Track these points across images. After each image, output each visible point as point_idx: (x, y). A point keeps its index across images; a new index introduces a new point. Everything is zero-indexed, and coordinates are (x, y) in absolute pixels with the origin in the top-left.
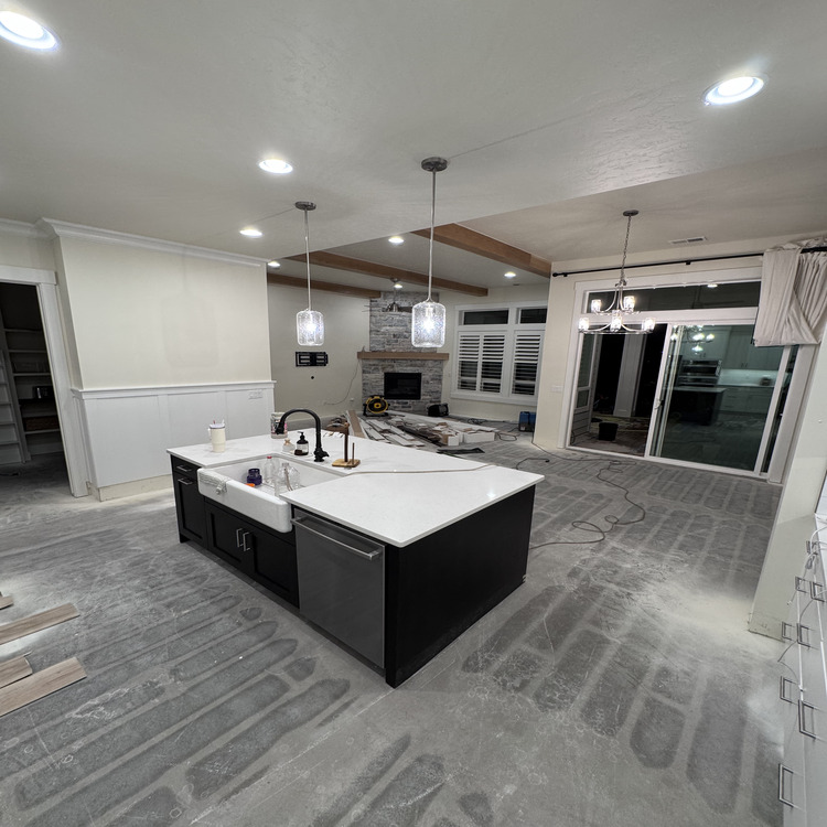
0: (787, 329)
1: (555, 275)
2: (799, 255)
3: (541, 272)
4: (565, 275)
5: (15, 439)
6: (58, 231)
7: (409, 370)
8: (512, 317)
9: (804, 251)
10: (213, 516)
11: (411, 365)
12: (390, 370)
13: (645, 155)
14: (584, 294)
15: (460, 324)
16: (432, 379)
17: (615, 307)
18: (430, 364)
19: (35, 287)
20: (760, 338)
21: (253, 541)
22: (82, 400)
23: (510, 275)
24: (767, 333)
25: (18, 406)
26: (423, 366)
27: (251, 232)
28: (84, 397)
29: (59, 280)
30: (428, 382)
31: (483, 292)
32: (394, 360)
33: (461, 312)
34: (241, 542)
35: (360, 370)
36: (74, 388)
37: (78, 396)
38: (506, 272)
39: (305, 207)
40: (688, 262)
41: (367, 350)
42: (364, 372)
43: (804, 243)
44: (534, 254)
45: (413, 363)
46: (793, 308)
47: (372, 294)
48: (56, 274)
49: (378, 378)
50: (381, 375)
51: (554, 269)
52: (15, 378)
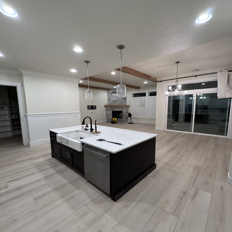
0: (227, 93)
1: (158, 82)
2: (228, 72)
3: (154, 81)
4: (161, 81)
5: (10, 130)
6: (23, 72)
7: (119, 110)
8: (147, 94)
9: (229, 71)
10: (61, 148)
11: (119, 109)
12: (113, 110)
13: (180, 41)
14: (167, 87)
15: (132, 97)
16: (125, 112)
17: (176, 88)
18: (125, 108)
19: (16, 87)
20: (219, 96)
21: (72, 155)
22: (27, 117)
23: (146, 83)
24: (221, 95)
25: (11, 121)
26: (123, 109)
27: (73, 71)
28: (28, 116)
29: (22, 85)
30: (124, 113)
31: (138, 88)
32: (114, 107)
33: (132, 94)
34: (68, 156)
35: (105, 110)
36: (25, 114)
37: (26, 116)
38: (145, 82)
39: (87, 62)
40: (196, 76)
41: (107, 105)
42: (106, 111)
43: (229, 69)
44: (152, 76)
45: (120, 108)
46: (228, 88)
47: (108, 90)
48: (22, 83)
49: (110, 112)
50: (111, 112)
51: (158, 80)
52: (11, 113)
